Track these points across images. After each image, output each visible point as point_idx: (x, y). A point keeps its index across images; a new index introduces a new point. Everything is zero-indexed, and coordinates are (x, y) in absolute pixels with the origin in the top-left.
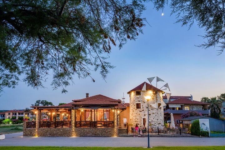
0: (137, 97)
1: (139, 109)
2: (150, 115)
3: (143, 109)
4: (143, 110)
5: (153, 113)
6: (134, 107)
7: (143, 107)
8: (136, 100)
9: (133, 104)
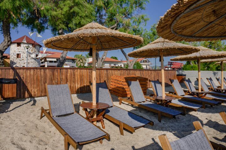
0: (18, 48)
1: (19, 58)
2: (29, 63)
3: (23, 58)
4: (23, 60)
5: (32, 62)
6: (15, 57)
7: (23, 57)
8: (17, 51)
9: (14, 54)
